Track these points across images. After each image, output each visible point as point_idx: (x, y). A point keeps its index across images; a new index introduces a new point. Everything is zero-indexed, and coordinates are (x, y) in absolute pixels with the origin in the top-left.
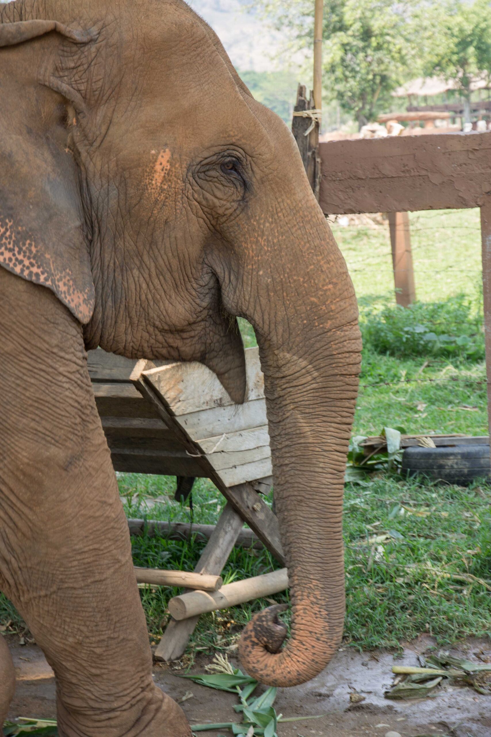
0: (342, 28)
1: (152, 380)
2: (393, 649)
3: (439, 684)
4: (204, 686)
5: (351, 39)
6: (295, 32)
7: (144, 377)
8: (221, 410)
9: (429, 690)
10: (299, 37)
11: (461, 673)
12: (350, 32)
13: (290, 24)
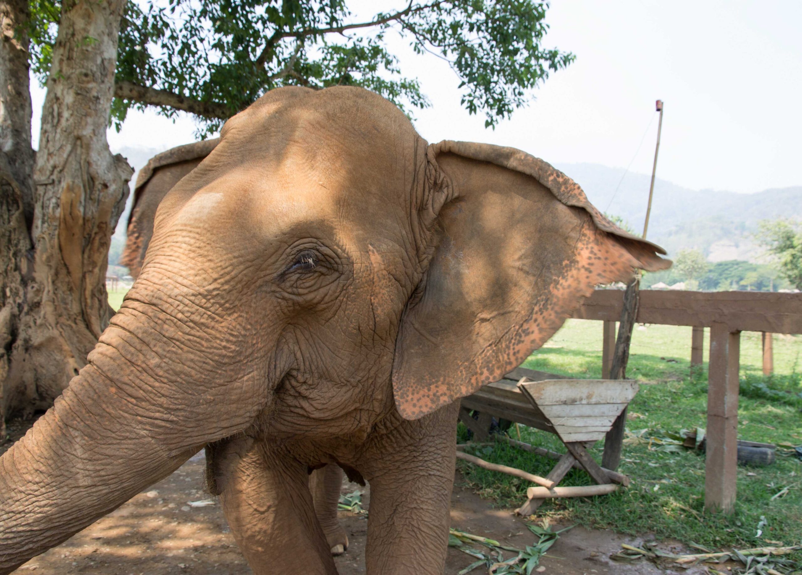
0: (793, 247)
1: (526, 387)
2: (632, 535)
3: (639, 558)
4: (530, 530)
5: (796, 252)
6: (769, 247)
7: (523, 386)
8: (566, 406)
9: (633, 560)
10: (771, 250)
11: (654, 555)
12: (796, 249)
13: (767, 244)
